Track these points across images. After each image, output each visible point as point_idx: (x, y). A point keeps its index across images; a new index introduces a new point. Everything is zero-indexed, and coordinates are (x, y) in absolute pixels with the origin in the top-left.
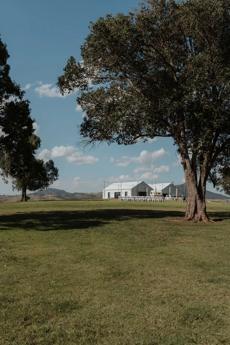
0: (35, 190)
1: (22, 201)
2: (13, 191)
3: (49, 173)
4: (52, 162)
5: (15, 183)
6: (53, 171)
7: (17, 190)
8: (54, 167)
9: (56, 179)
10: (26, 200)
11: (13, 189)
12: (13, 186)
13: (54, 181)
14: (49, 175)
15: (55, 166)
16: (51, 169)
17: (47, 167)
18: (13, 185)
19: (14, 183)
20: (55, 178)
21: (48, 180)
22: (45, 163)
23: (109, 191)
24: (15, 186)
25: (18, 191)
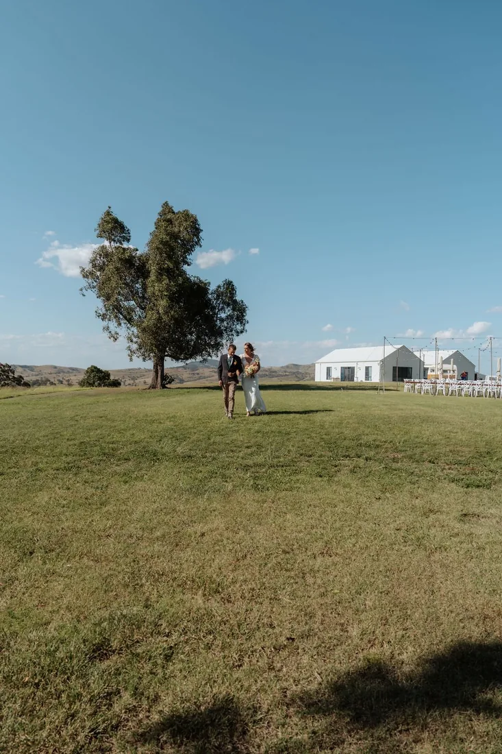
0: (187, 359)
1: (153, 387)
2: (131, 360)
3: (223, 315)
4: (230, 286)
5: (135, 340)
6: (234, 309)
7: (141, 358)
8: (236, 300)
9: (242, 332)
10: (163, 386)
11: (131, 356)
12: (129, 348)
13: (235, 337)
14: (222, 320)
15: (238, 298)
16: (228, 305)
17: (217, 299)
18: (130, 344)
19: (132, 341)
20: (239, 327)
21: (220, 333)
22: (212, 288)
23: (329, 365)
24: (135, 347)
25: (144, 360)
